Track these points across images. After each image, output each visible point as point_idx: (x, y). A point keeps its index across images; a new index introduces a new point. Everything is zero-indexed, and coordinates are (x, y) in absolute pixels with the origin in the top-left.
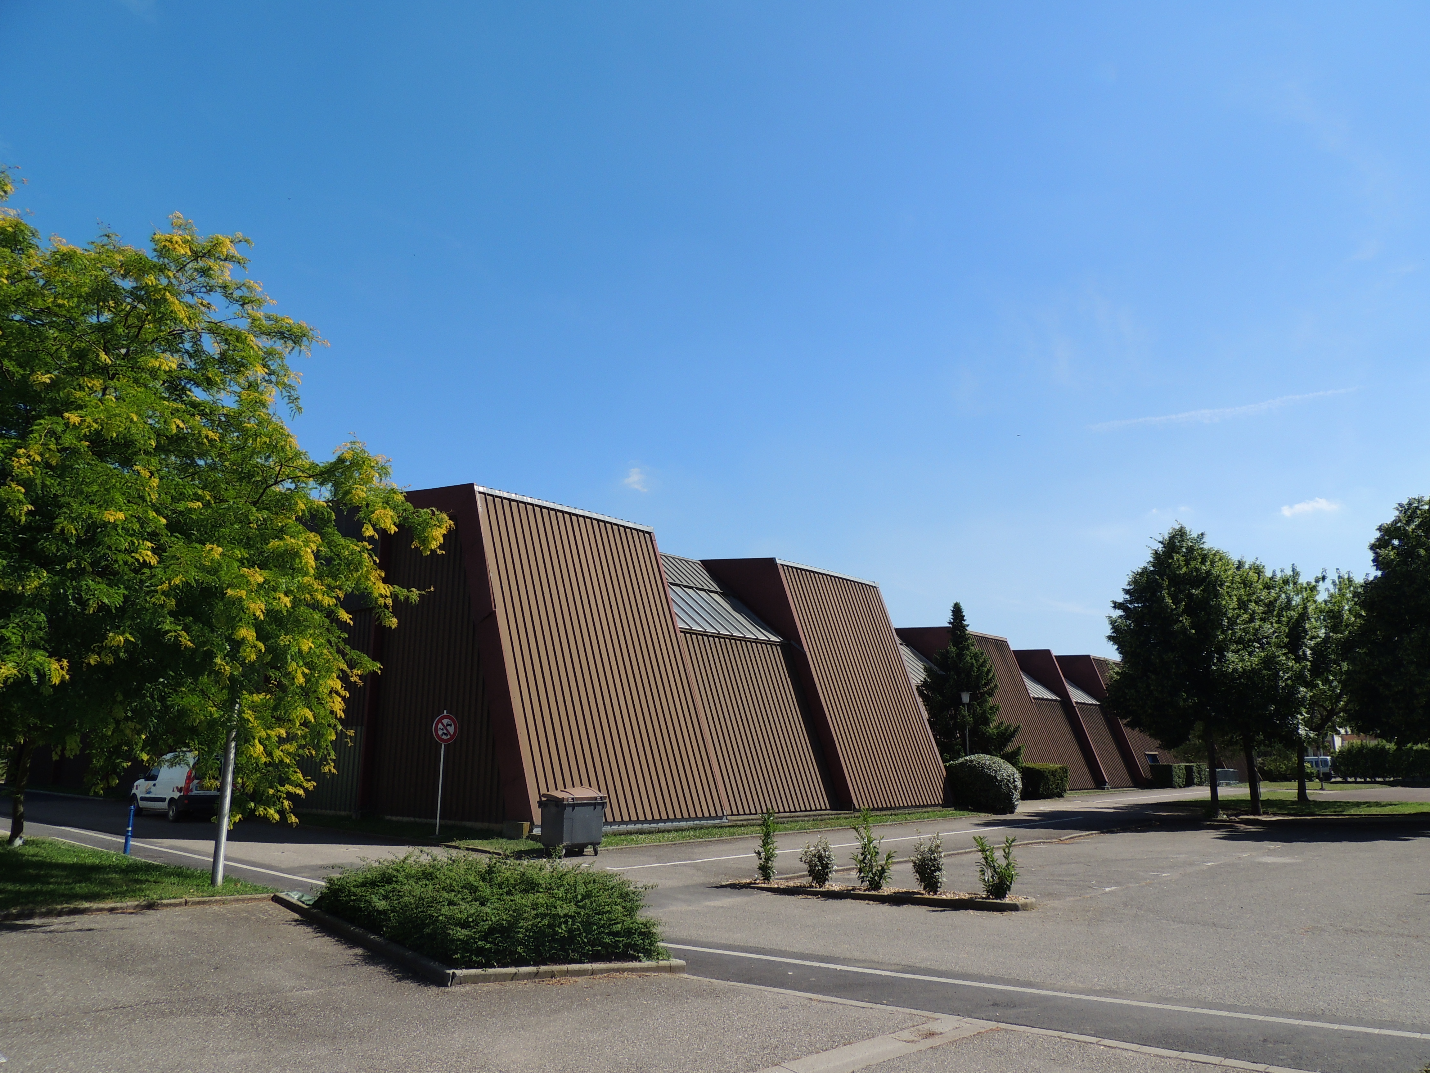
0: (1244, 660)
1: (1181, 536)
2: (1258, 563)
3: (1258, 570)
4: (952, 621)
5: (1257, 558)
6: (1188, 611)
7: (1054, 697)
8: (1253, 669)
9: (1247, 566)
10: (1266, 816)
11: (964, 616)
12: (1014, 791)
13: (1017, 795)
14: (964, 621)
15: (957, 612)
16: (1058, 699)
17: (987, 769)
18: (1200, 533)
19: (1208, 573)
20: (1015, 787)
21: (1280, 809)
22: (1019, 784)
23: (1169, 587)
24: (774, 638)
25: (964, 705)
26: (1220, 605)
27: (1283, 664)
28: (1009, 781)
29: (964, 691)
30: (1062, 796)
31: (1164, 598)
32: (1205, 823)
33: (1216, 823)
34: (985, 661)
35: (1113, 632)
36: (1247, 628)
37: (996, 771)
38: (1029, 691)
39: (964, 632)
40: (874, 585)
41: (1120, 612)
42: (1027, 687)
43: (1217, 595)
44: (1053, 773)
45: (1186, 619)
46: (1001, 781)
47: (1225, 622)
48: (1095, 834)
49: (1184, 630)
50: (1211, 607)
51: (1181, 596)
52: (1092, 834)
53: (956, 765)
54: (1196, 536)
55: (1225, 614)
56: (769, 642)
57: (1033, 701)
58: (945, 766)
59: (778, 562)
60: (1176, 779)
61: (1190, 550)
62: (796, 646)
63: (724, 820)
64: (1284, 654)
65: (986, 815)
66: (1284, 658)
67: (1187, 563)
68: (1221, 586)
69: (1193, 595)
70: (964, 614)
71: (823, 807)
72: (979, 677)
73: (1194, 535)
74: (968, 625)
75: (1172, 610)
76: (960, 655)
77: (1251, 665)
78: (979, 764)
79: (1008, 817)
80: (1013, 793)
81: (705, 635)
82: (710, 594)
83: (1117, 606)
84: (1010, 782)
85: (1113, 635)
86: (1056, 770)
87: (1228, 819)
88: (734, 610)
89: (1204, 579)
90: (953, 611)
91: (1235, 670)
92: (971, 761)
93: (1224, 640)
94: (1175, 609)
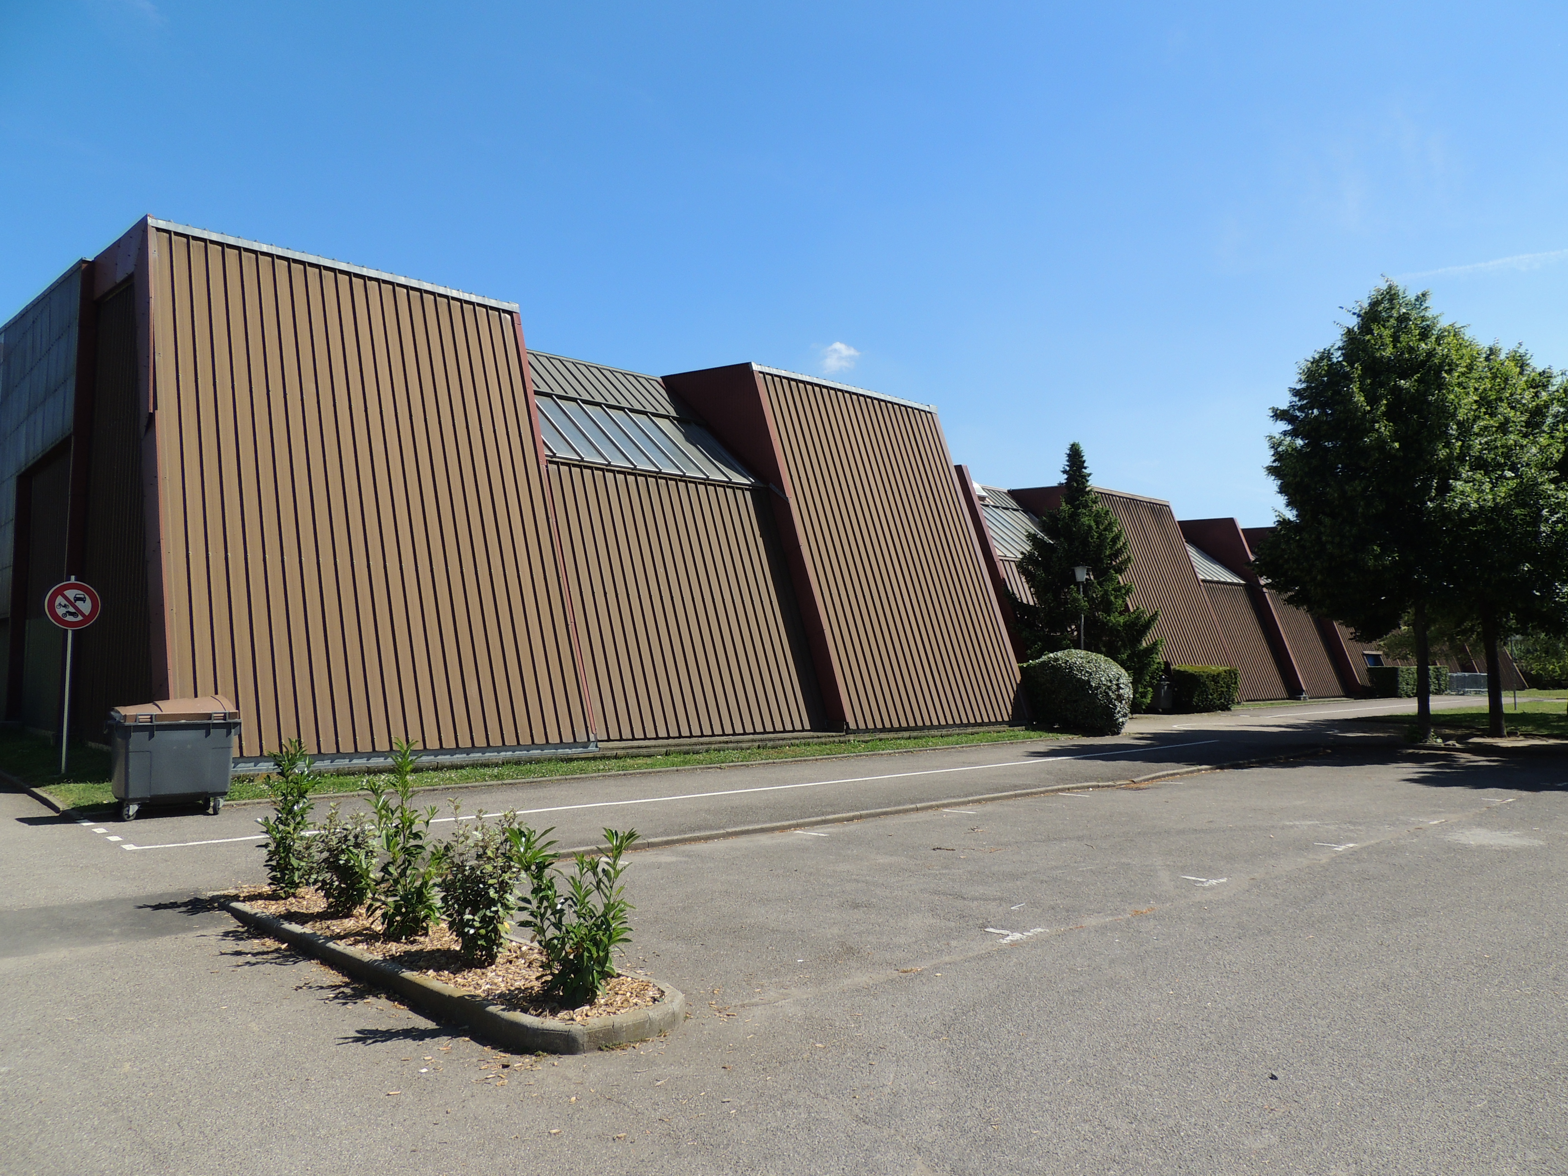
0: (1483, 491)
1: (1391, 300)
2: (1522, 351)
3: (1521, 363)
4: (1068, 468)
5: (1520, 344)
6: (1389, 415)
7: (1236, 580)
8: (1497, 504)
9: (1503, 356)
10: (1512, 738)
11: (1084, 462)
12: (1116, 703)
13: (1122, 708)
14: (1085, 468)
15: (1075, 457)
16: (1242, 582)
17: (1077, 670)
18: (1419, 293)
19: (1430, 354)
20: (1120, 698)
21: (1539, 726)
22: (1127, 692)
23: (1362, 378)
24: (738, 479)
25: (1077, 584)
26: (1444, 400)
27: (1549, 496)
28: (1109, 688)
29: (1078, 565)
30: (1229, 709)
31: (1352, 395)
32: (1404, 751)
33: (1422, 752)
34: (1110, 524)
35: (1274, 461)
36: (1491, 441)
37: (1091, 674)
38: (1196, 570)
39: (1083, 483)
40: (927, 409)
41: (1284, 426)
42: (1194, 564)
43: (1441, 385)
44: (1215, 678)
45: (1385, 427)
46: (1097, 688)
47: (1453, 430)
48: (1206, 770)
49: (1381, 443)
50: (1430, 404)
51: (1382, 391)
52: (1199, 770)
53: (1035, 666)
54: (1413, 300)
55: (1454, 415)
56: (729, 485)
57: (1201, 584)
58: (1021, 668)
59: (755, 367)
60: (1403, 686)
61: (1403, 319)
62: (777, 491)
63: (592, 748)
64: (1552, 481)
65: (1071, 737)
66: (1553, 487)
67: (1396, 339)
68: (1449, 372)
69: (1400, 389)
70: (1084, 458)
71: (798, 726)
72: (1101, 546)
73: (1411, 296)
74: (1090, 475)
75: (1366, 413)
76: (1074, 516)
77: (1494, 499)
78: (1066, 663)
79: (1108, 740)
80: (1115, 706)
81: (608, 471)
82: (653, 418)
83: (1279, 415)
84: (1110, 690)
85: (1275, 464)
86: (1219, 675)
87: (1443, 745)
88: (688, 439)
89: (1423, 363)
90: (1069, 455)
91: (1464, 506)
92: (1056, 660)
93: (1449, 457)
94: (1369, 412)
